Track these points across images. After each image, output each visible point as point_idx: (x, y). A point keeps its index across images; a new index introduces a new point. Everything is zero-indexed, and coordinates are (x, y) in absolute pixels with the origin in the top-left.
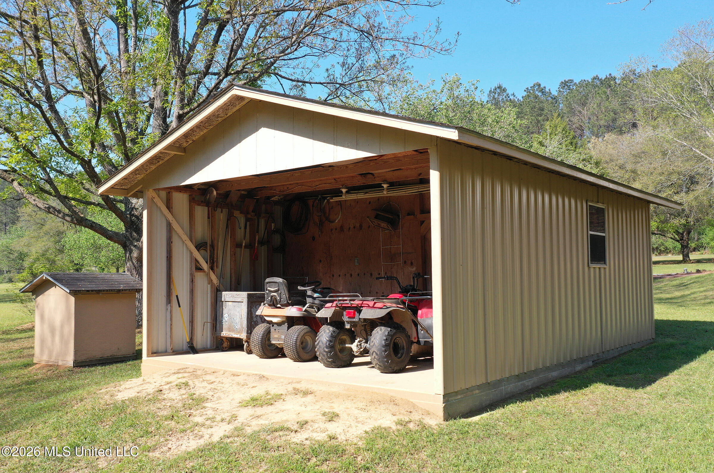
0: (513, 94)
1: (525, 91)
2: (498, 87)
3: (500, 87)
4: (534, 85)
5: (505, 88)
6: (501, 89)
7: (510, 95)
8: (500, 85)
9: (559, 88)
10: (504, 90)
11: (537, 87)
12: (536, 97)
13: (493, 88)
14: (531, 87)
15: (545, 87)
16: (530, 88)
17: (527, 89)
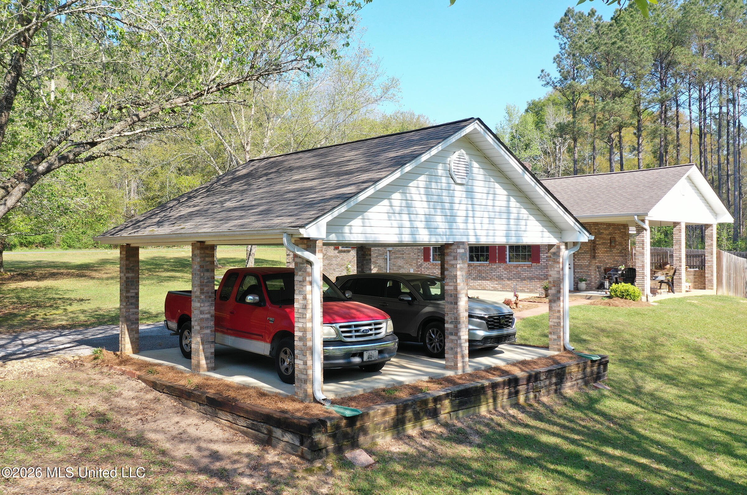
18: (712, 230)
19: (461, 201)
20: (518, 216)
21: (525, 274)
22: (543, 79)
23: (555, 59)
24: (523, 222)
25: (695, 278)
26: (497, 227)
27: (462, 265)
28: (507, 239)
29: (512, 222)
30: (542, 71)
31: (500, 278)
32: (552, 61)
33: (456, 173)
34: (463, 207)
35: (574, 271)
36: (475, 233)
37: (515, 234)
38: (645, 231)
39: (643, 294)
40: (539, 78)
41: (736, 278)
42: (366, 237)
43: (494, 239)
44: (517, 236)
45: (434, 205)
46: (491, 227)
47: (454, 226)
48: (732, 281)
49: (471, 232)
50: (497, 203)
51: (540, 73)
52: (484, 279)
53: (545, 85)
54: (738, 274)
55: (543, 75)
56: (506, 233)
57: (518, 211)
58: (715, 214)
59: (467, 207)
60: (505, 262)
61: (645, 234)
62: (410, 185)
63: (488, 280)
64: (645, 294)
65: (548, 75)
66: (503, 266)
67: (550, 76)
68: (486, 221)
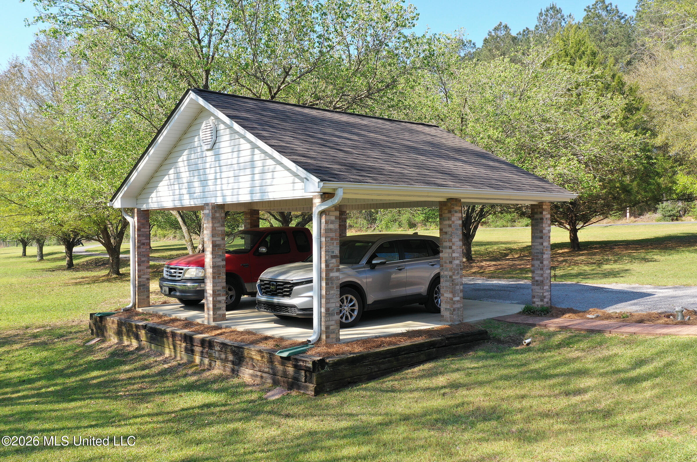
0: (570, 15)
1: (585, 10)
2: (551, 8)
3: (553, 8)
4: (597, 2)
5: (560, 9)
6: (555, 10)
7: (565, 16)
8: (553, 5)
9: (636, 7)
10: (559, 11)
11: (601, 5)
12: (599, 16)
13: (544, 9)
14: (593, 5)
15: (611, 4)
16: (591, 7)
17: (588, 7)
19: (211, 165)
20: (263, 169)
24: (269, 175)
26: (241, 185)
27: (207, 225)
28: (252, 197)
29: (257, 177)
33: (204, 141)
34: (213, 170)
36: (222, 193)
37: (260, 189)
42: (158, 205)
43: (238, 198)
44: (263, 192)
45: (193, 173)
46: (236, 186)
47: (207, 189)
49: (219, 194)
50: (242, 160)
56: (251, 190)
57: (263, 163)
59: (215, 170)
62: (179, 160)
68: (231, 180)
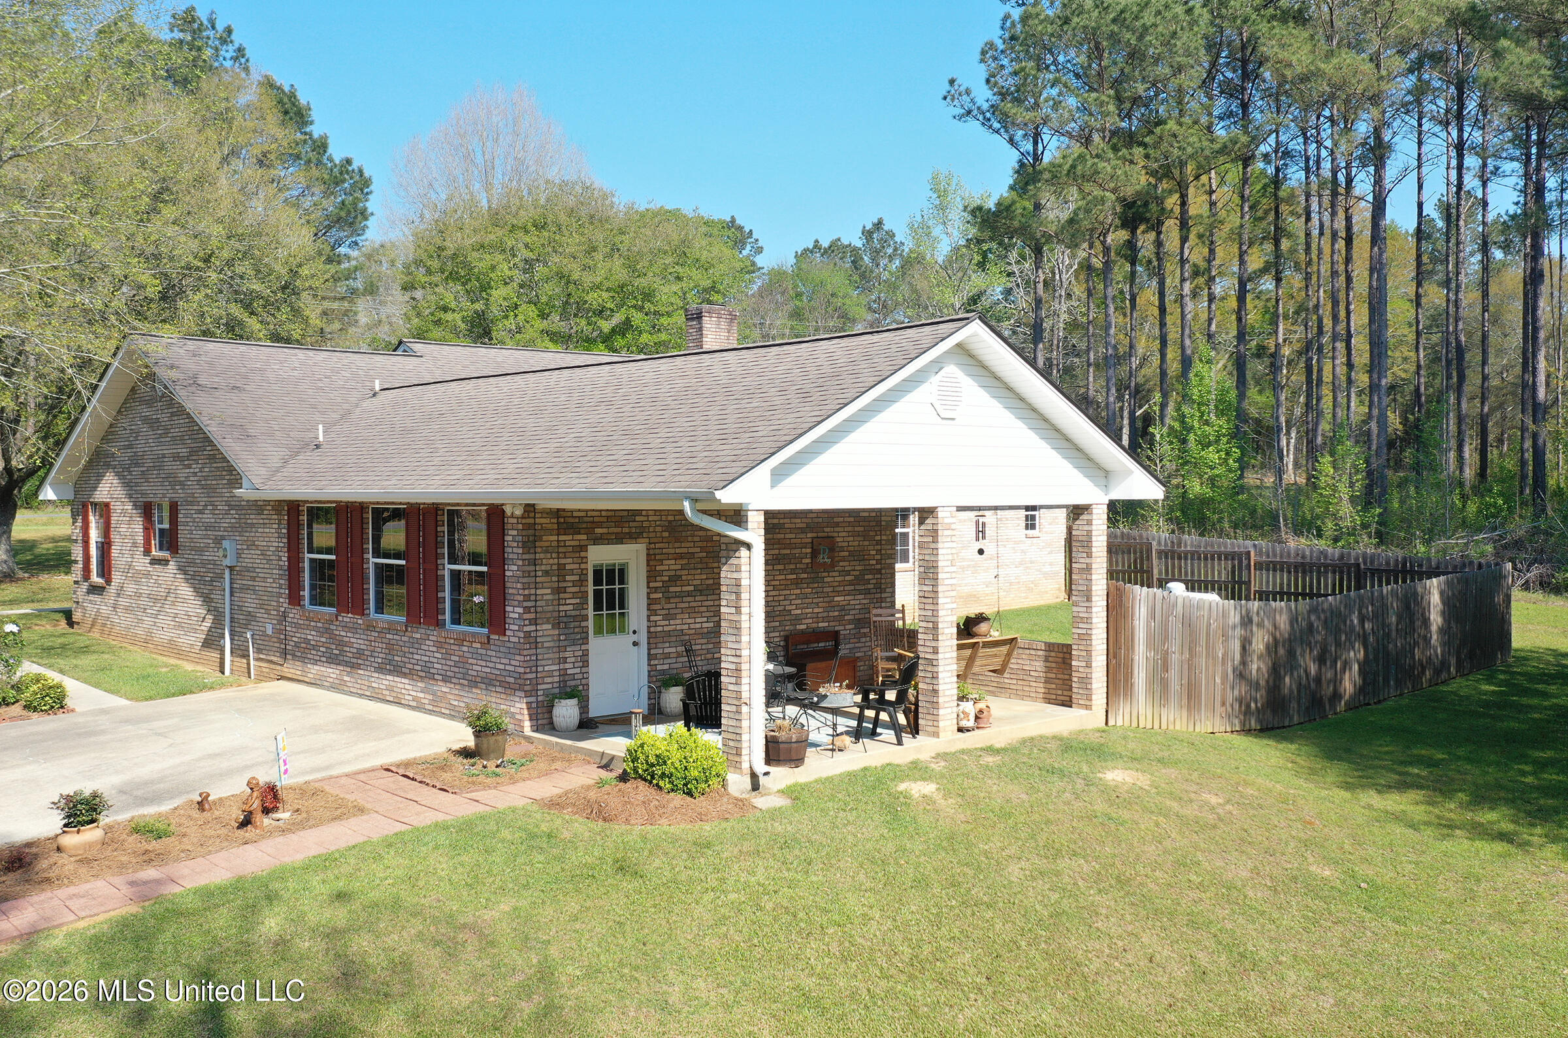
18: (1089, 523)
21: (478, 668)
22: (956, 102)
23: (983, 53)
25: (1049, 670)
30: (952, 82)
31: (426, 674)
32: (978, 57)
35: (649, 654)
38: (744, 552)
39: (737, 766)
40: (945, 98)
41: (1190, 665)
48: (1173, 675)
51: (947, 87)
52: (397, 671)
53: (961, 117)
54: (1201, 649)
55: (953, 91)
58: (1100, 473)
60: (440, 624)
61: (744, 561)
63: (405, 675)
64: (745, 766)
65: (968, 92)
66: (434, 634)
67: (972, 95)
